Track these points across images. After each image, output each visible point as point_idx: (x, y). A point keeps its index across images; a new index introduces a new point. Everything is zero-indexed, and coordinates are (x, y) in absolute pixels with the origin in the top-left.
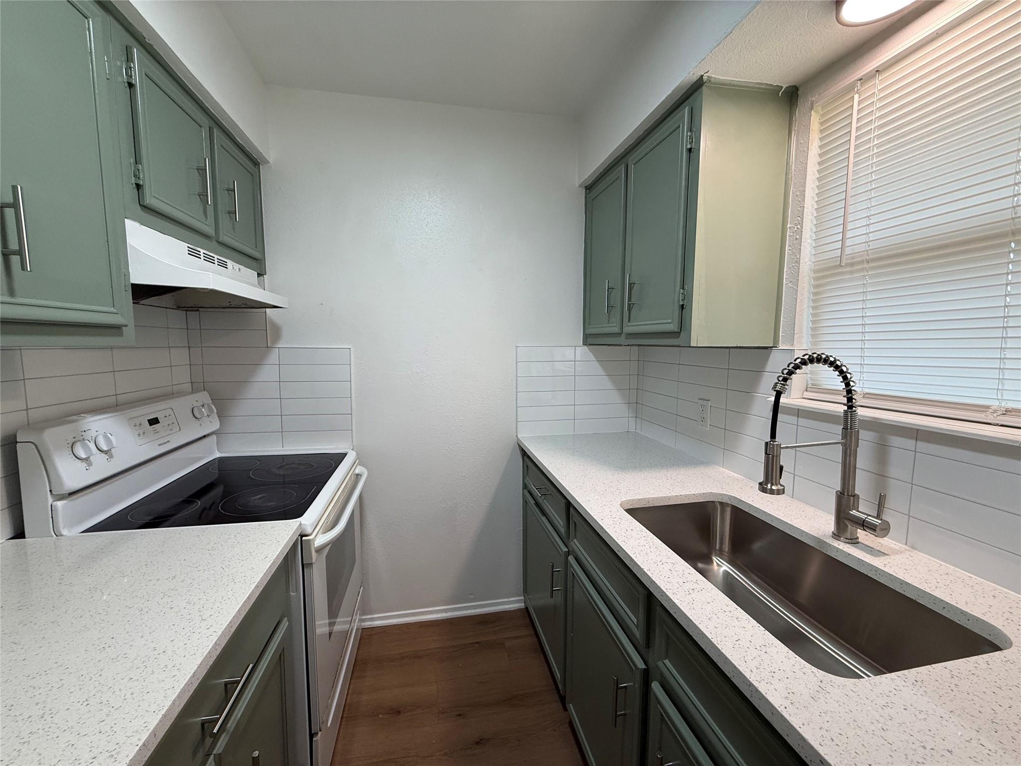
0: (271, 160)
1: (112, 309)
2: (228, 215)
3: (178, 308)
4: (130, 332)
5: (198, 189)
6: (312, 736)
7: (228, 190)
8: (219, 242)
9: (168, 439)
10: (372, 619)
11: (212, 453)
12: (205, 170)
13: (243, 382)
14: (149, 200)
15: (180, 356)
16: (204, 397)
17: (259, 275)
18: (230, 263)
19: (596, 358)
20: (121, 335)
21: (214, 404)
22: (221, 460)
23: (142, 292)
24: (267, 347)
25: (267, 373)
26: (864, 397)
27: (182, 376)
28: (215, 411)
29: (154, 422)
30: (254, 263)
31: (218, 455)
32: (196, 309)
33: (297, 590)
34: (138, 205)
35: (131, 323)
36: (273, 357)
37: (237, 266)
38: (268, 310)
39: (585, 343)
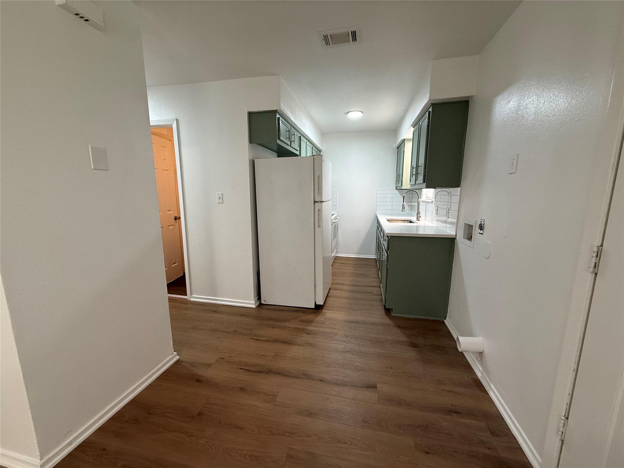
19: (399, 192)
39: (396, 189)
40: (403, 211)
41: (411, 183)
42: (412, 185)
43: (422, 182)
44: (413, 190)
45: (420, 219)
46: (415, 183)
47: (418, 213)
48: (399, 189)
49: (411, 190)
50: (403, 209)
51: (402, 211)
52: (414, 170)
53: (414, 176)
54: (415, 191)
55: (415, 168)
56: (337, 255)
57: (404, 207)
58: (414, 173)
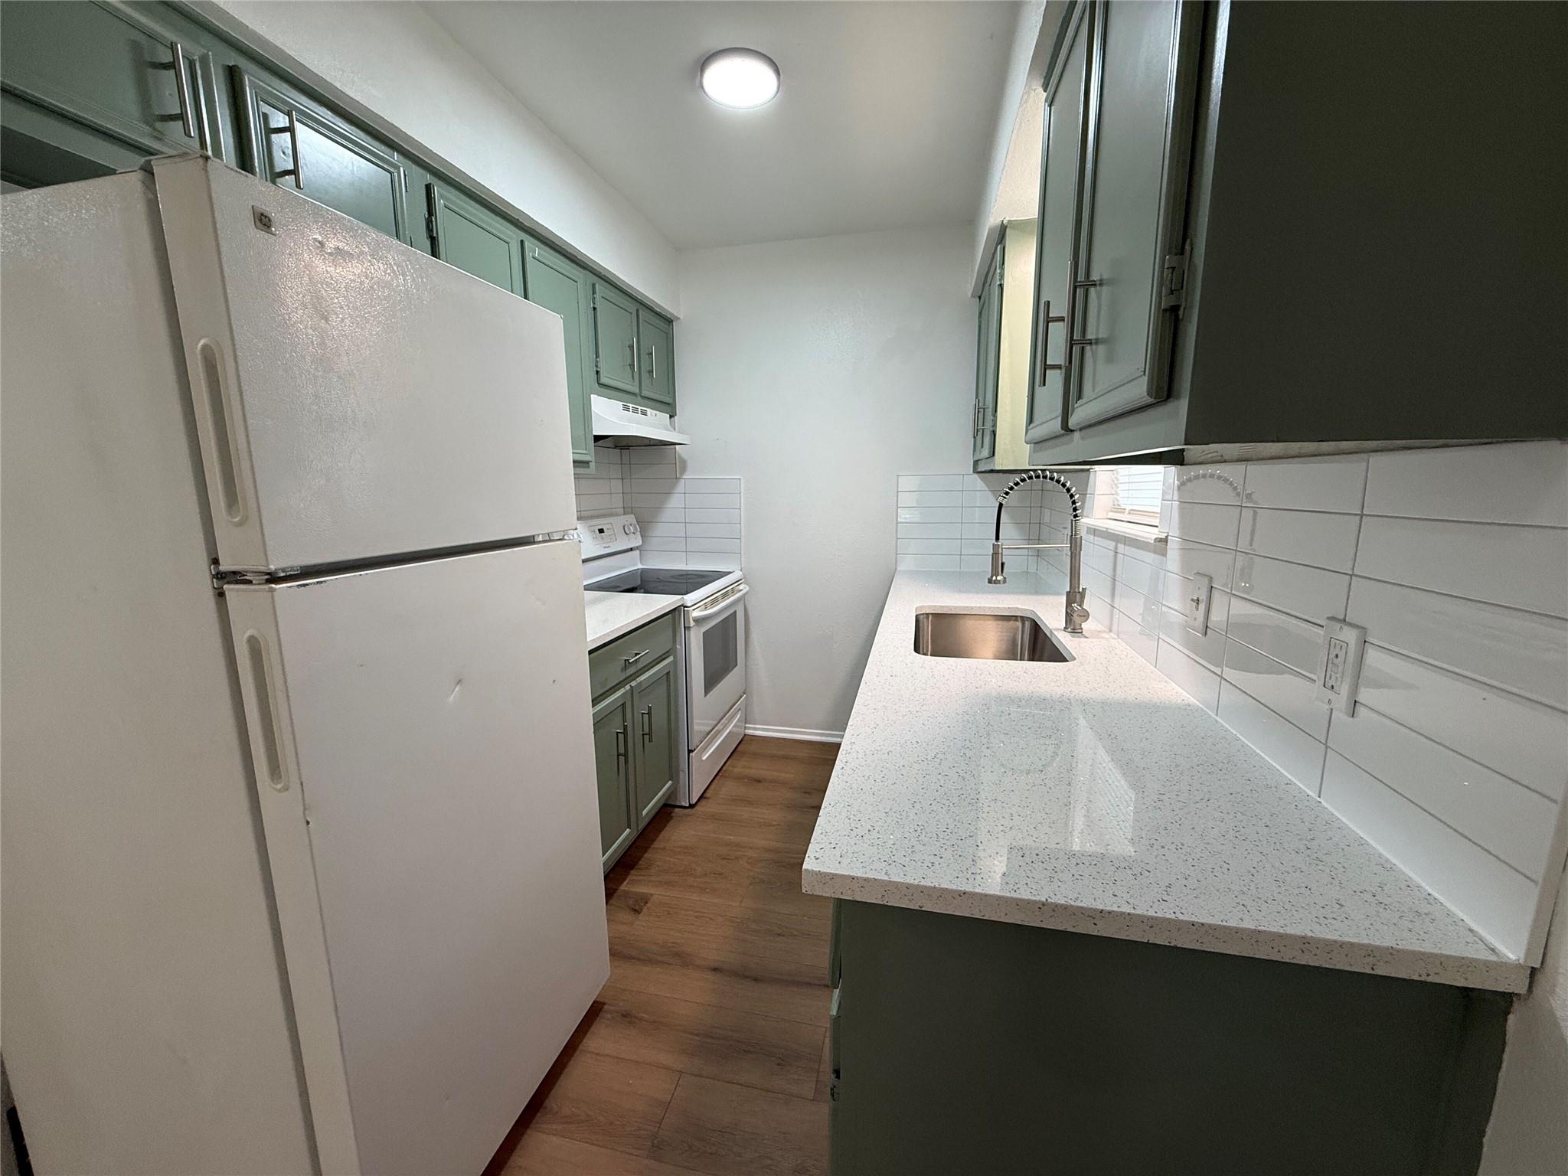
0: (681, 317)
1: (585, 452)
2: (648, 374)
3: (616, 447)
4: (592, 465)
5: (629, 361)
6: (690, 751)
7: (648, 354)
8: (642, 397)
9: (610, 544)
10: (755, 729)
11: (636, 565)
12: (633, 347)
13: (658, 508)
14: (603, 380)
15: (617, 485)
16: (631, 518)
17: (671, 417)
18: (649, 411)
19: (987, 486)
20: (589, 467)
21: (639, 525)
22: (643, 571)
23: (597, 438)
24: (676, 478)
25: (675, 501)
26: (1129, 513)
27: (617, 501)
28: (639, 530)
29: (601, 531)
30: (666, 407)
31: (640, 566)
32: (627, 447)
33: (681, 645)
34: (597, 384)
35: (593, 461)
36: (681, 487)
37: (654, 412)
38: (677, 446)
39: (975, 471)
40: (997, 582)
41: (1039, 432)
42: (1038, 444)
43: (1139, 390)
44: (1045, 477)
45: (1086, 626)
46: (1065, 426)
47: (1075, 596)
48: (985, 470)
49: (1038, 477)
50: (995, 573)
51: (990, 581)
52: (1058, 334)
53: (1055, 378)
54: (1058, 481)
55: (1061, 319)
56: (750, 728)
57: (1003, 564)
58: (1057, 354)
